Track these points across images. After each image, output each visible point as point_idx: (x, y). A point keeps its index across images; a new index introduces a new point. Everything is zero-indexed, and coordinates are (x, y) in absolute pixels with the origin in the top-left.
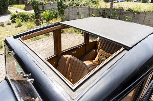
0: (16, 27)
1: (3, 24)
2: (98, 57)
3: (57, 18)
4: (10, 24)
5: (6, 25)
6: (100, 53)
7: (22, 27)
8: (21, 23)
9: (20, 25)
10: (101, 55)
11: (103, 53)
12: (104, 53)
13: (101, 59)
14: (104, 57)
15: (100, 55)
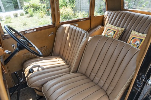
0: (28, 17)
1: (17, 15)
2: (105, 32)
3: (67, 7)
4: (23, 15)
5: (19, 15)
6: (107, 28)
7: (33, 17)
8: (33, 13)
9: (32, 15)
10: (108, 30)
11: (110, 28)
12: (112, 27)
13: (107, 35)
14: (111, 32)
15: (106, 30)
